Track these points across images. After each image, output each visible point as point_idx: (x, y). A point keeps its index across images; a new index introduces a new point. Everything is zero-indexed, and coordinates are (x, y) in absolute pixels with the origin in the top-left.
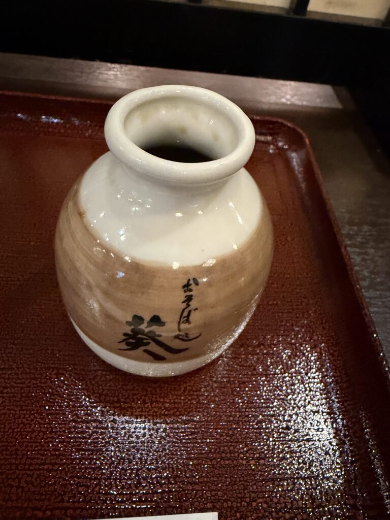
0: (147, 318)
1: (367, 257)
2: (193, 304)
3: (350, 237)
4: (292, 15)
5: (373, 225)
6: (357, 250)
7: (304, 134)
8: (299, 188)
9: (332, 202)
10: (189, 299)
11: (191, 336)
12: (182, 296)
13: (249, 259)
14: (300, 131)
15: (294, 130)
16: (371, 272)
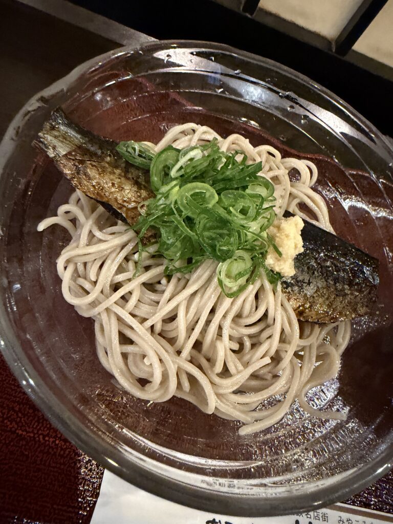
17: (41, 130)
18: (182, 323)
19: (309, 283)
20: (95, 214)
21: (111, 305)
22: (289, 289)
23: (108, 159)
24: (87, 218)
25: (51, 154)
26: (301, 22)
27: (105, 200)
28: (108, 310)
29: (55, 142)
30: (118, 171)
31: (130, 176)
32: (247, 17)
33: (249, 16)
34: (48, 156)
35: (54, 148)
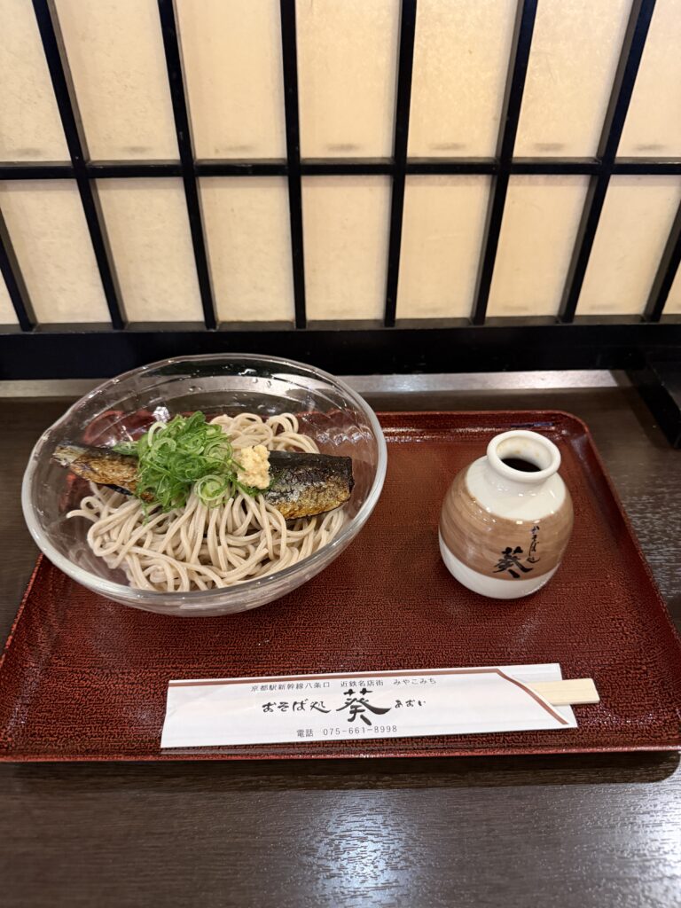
0: (514, 548)
1: (646, 520)
2: (537, 540)
3: (631, 505)
4: (561, 324)
5: (651, 494)
6: (638, 515)
7: (583, 424)
8: (583, 469)
9: (612, 477)
10: (535, 537)
11: (536, 559)
12: (531, 535)
13: (562, 515)
14: (579, 420)
15: (575, 420)
16: (650, 531)
17: (54, 452)
18: (185, 544)
19: (292, 492)
20: (110, 499)
21: (130, 548)
22: (277, 501)
23: (107, 457)
24: (104, 504)
25: (64, 463)
26: (260, 318)
27: (109, 482)
28: (129, 553)
29: (65, 456)
30: (115, 462)
31: (126, 462)
32: (211, 333)
33: (213, 331)
34: (62, 466)
35: (65, 459)
